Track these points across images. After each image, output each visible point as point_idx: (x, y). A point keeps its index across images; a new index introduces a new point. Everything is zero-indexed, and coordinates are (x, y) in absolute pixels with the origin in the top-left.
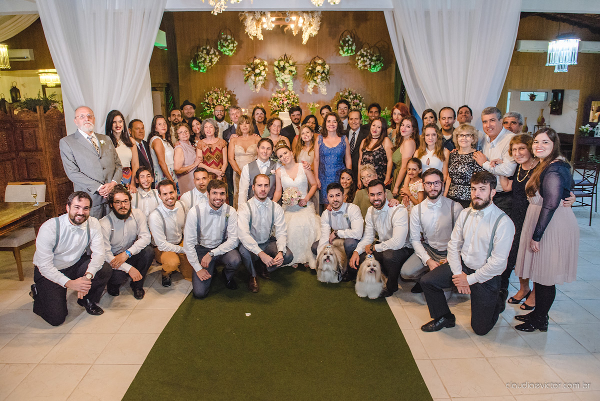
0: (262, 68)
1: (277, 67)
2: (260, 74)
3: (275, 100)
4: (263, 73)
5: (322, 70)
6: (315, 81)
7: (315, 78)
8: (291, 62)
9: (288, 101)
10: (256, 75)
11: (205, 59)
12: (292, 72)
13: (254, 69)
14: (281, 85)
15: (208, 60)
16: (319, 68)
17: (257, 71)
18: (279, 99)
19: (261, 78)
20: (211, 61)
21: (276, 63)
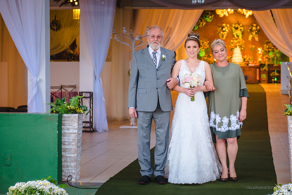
0: (226, 28)
1: (234, 27)
2: (225, 31)
3: (232, 43)
4: (227, 30)
5: (256, 29)
6: (252, 34)
7: (252, 33)
8: (241, 25)
9: (239, 44)
10: (223, 31)
11: (200, 24)
12: (241, 30)
13: (222, 28)
14: (235, 36)
15: (201, 24)
16: (254, 28)
17: (224, 29)
18: (234, 43)
19: (226, 33)
20: (202, 25)
21: (233, 25)
